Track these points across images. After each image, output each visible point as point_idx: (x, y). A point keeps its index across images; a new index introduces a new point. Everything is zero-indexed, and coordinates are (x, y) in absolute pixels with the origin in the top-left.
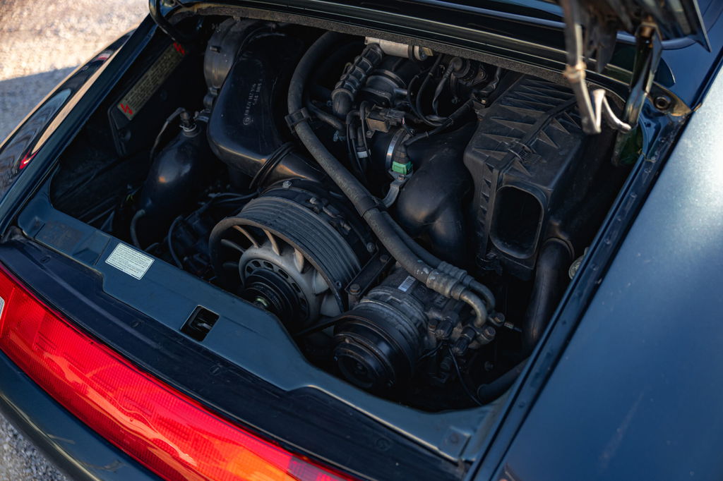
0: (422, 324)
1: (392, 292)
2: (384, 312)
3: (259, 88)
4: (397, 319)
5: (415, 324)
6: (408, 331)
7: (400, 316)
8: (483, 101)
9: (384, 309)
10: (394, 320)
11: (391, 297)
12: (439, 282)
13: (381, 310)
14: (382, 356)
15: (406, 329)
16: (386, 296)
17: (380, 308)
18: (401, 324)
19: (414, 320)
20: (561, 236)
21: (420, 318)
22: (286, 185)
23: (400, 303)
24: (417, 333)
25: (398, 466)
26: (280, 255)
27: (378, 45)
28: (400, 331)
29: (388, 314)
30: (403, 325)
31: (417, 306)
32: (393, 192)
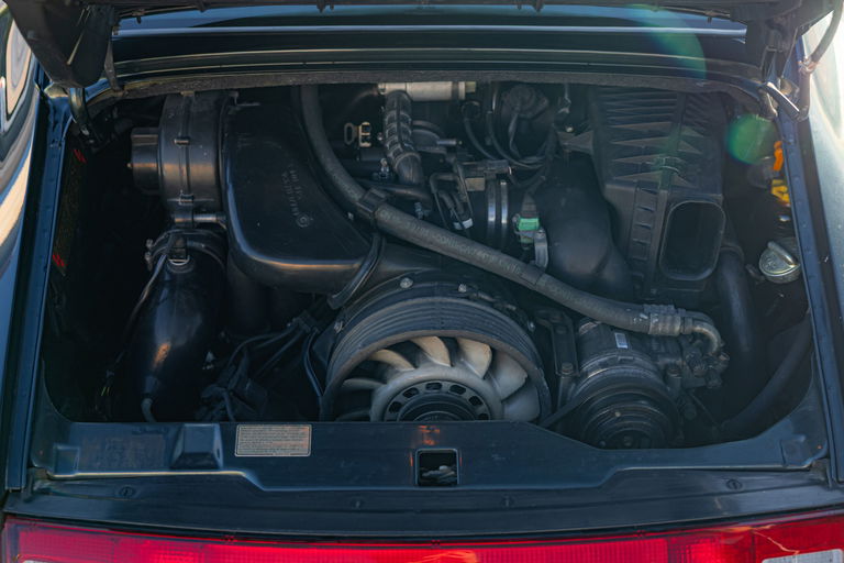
1: (616, 353)
3: (294, 177)
8: (570, 129)
12: (664, 322)
16: (613, 359)
20: (729, 244)
22: (406, 284)
23: (631, 361)
26: (452, 366)
27: (405, 92)
32: (542, 252)
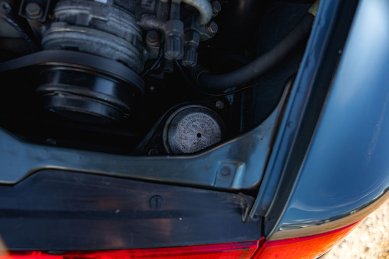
0: (137, 37)
1: (89, 8)
2: (92, 42)
4: (112, 48)
5: (132, 43)
6: (128, 55)
7: (113, 41)
9: (91, 38)
10: (108, 50)
11: (91, 16)
13: (88, 40)
14: (110, 100)
15: (125, 54)
16: (84, 16)
17: (84, 37)
18: (117, 50)
19: (129, 38)
21: (134, 32)
23: (105, 22)
24: (137, 52)
25: (182, 220)
28: (119, 61)
29: (98, 43)
30: (121, 51)
31: (127, 19)
